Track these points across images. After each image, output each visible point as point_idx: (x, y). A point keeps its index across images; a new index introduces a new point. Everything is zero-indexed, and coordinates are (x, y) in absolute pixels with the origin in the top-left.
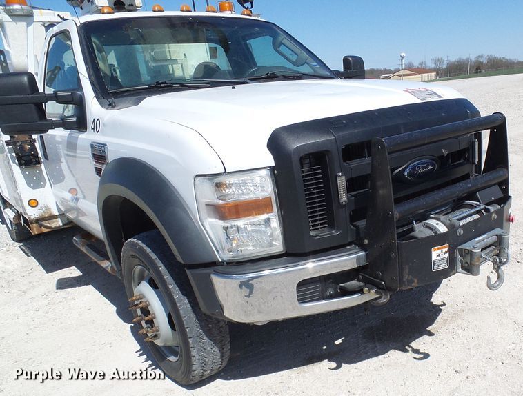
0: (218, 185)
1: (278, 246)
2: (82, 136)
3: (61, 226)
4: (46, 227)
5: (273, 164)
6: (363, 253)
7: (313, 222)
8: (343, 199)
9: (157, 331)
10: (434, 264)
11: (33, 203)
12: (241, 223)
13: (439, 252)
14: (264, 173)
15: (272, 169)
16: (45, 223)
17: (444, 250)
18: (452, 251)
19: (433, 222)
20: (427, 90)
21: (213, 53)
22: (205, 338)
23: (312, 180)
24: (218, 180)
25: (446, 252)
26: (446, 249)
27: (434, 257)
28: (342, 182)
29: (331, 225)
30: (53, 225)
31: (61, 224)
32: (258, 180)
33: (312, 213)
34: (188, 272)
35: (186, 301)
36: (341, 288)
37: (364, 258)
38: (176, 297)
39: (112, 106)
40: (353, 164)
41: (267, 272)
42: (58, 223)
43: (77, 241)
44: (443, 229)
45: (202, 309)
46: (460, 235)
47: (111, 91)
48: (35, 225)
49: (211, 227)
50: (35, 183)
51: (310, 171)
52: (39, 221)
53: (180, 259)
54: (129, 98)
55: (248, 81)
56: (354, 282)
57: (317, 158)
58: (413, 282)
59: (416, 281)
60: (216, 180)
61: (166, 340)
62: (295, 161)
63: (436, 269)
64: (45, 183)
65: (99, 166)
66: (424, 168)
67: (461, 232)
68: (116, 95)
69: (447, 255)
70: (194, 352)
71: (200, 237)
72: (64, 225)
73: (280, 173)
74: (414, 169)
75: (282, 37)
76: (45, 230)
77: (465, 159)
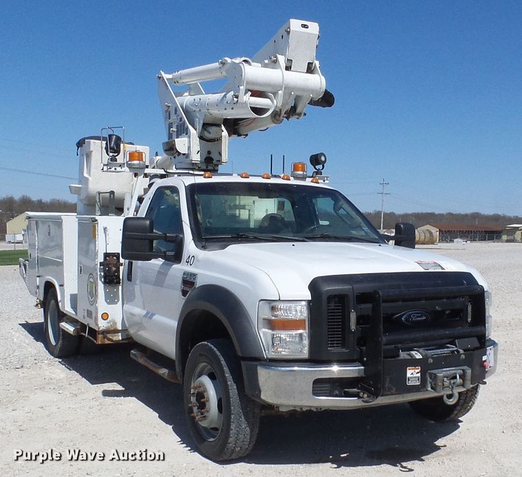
0: (273, 309)
1: (305, 354)
2: (175, 266)
3: (119, 341)
4: (109, 339)
5: (310, 299)
6: (362, 367)
7: (331, 341)
8: (353, 327)
9: (208, 412)
10: (409, 380)
11: (105, 316)
12: (283, 335)
13: (413, 371)
14: (304, 303)
15: (309, 302)
16: (109, 336)
17: (417, 371)
18: (423, 373)
19: (413, 353)
20: (435, 263)
21: (281, 206)
22: (243, 417)
23: (334, 312)
24: (273, 304)
25: (418, 373)
26: (418, 371)
27: (409, 375)
28: (353, 316)
29: (343, 346)
30: (114, 339)
31: (120, 338)
32: (299, 308)
33: (331, 335)
34: (242, 363)
35: (235, 387)
36: (345, 392)
37: (363, 371)
38: (229, 383)
39: (204, 248)
40: (363, 306)
41: (296, 368)
42: (119, 337)
43: (135, 355)
44: (419, 356)
45: (246, 390)
46: (431, 364)
47: (205, 237)
48: (101, 336)
49: (264, 335)
50: (111, 300)
51: (335, 306)
52: (105, 332)
53: (240, 354)
54: (217, 244)
55: (306, 240)
56: (355, 390)
57: (340, 298)
58: (392, 389)
59: (394, 389)
60: (272, 304)
61: (211, 422)
62: (325, 298)
63: (409, 383)
64: (118, 301)
65: (186, 289)
66: (418, 317)
67: (431, 361)
68: (207, 240)
69: (419, 375)
70: (233, 426)
71: (255, 340)
72: (122, 340)
73: (313, 305)
74: (409, 316)
75: (342, 202)
76: (107, 342)
77: (460, 318)
